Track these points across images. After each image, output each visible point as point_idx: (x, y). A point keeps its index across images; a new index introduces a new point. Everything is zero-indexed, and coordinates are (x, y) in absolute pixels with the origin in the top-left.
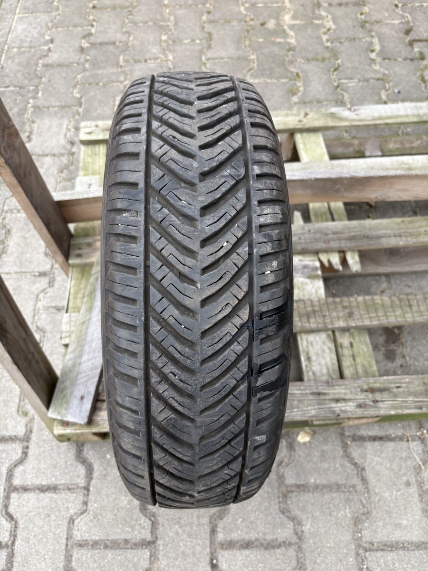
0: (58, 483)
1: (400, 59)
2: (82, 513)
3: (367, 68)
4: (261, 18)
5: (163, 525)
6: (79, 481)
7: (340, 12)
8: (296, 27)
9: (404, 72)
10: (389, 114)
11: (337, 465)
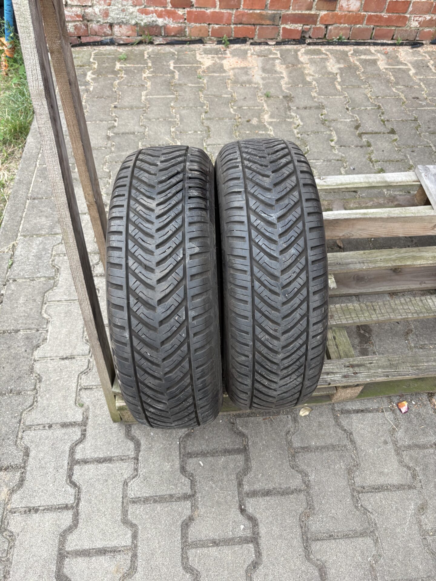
0: (113, 455)
1: (353, 146)
2: (134, 478)
3: (329, 152)
4: (247, 117)
5: (200, 482)
6: (129, 453)
7: (305, 113)
8: (273, 123)
9: (356, 155)
10: (348, 182)
11: (331, 432)
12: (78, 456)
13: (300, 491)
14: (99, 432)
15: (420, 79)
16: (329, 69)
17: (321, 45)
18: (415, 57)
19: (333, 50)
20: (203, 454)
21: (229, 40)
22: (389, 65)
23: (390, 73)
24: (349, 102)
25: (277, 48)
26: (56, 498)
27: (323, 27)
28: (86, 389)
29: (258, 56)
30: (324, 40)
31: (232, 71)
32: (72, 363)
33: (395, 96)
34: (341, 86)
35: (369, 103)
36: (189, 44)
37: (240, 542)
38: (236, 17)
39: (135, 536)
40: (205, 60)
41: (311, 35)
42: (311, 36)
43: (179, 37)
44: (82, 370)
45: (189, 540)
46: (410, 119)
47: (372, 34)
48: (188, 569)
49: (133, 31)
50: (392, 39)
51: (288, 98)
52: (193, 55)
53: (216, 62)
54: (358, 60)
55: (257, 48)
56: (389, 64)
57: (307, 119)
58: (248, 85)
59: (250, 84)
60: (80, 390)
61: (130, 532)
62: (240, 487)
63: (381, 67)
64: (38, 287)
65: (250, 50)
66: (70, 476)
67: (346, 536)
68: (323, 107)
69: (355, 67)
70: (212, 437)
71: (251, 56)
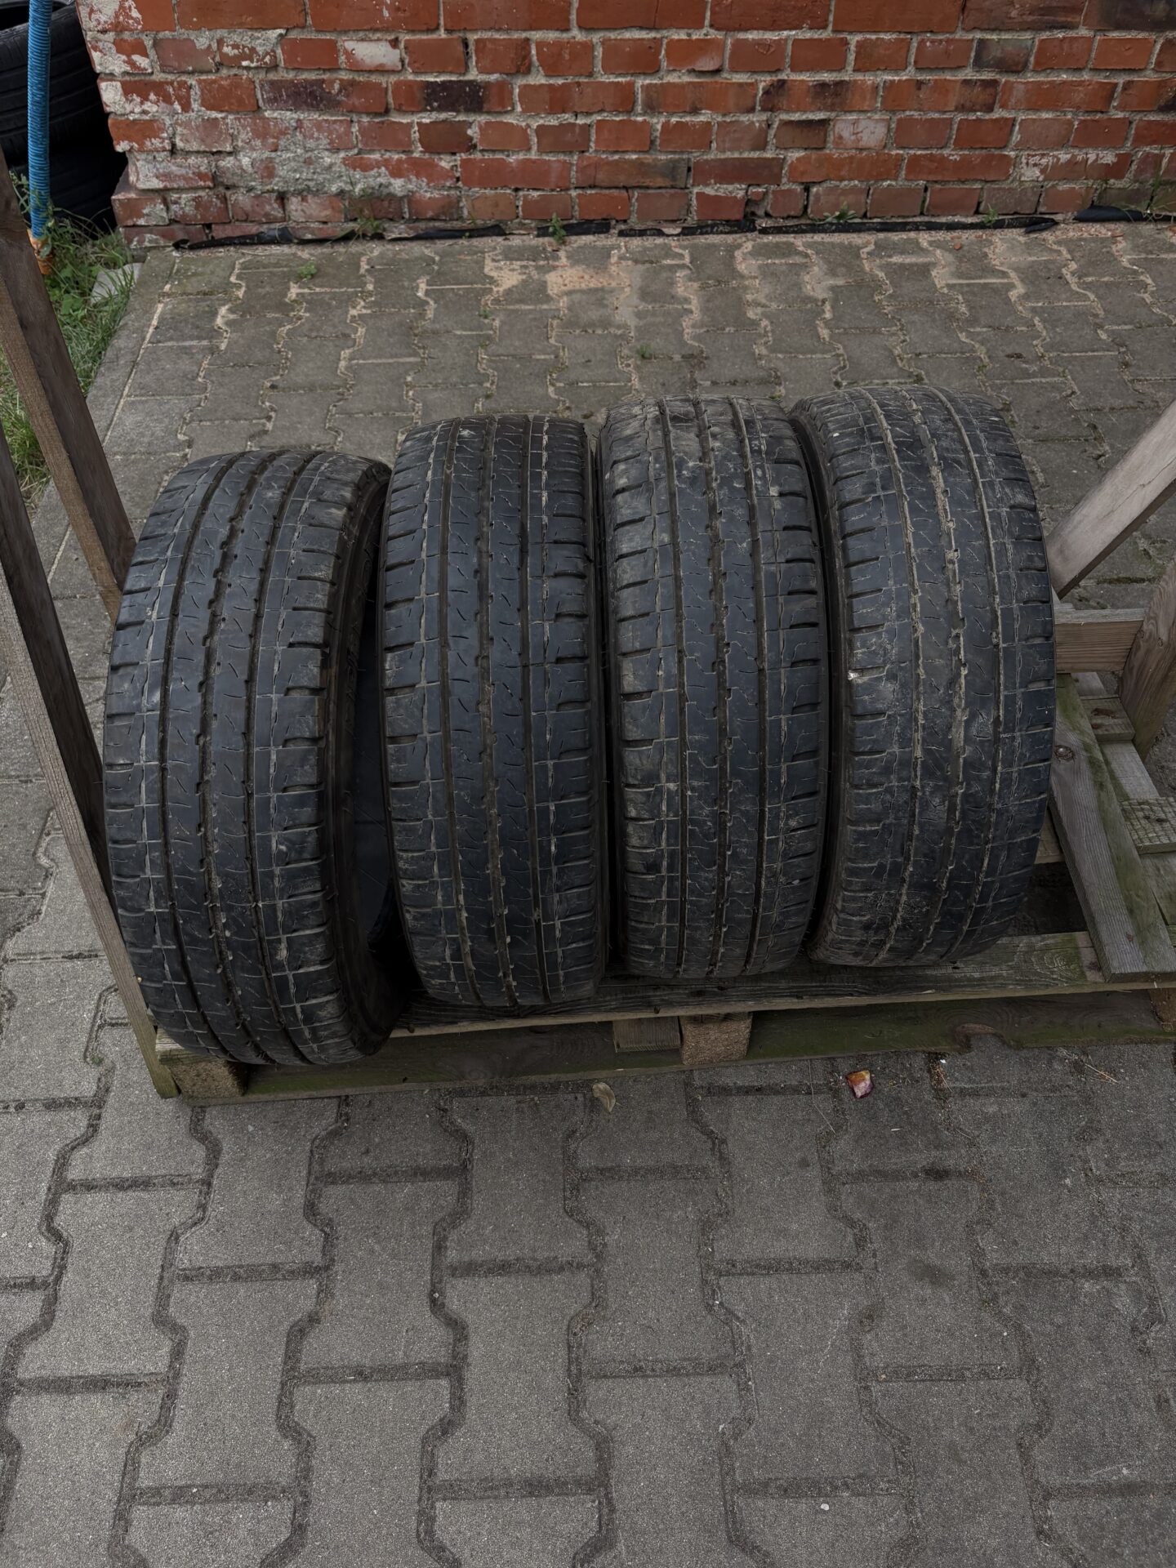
0: (154, 1173)
2: (195, 1224)
4: (585, 406)
6: (193, 1169)
12: (74, 1174)
13: (580, 1266)
14: (129, 1122)
15: (1034, 310)
16: (808, 289)
17: (794, 232)
18: (1030, 255)
19: (823, 243)
20: (364, 1177)
21: (564, 227)
22: (959, 278)
23: (960, 297)
24: (845, 367)
25: (686, 243)
26: (10, 1262)
27: (799, 188)
28: (113, 1025)
29: (636, 262)
30: (803, 221)
31: (565, 299)
32: (89, 968)
33: (963, 353)
34: (830, 329)
35: (895, 370)
36: (470, 237)
37: (419, 1375)
38: (581, 170)
39: (177, 1354)
40: (506, 273)
41: (769, 208)
42: (771, 212)
43: (445, 220)
44: (110, 983)
45: (303, 1367)
47: (924, 202)
48: (289, 1428)
49: (333, 208)
50: (977, 212)
51: (694, 360)
52: (477, 262)
53: (530, 277)
54: (881, 267)
55: (636, 242)
56: (960, 275)
58: (599, 331)
59: (605, 328)
60: (99, 1027)
61: (168, 1342)
62: (440, 1254)
63: (939, 283)
64: (35, 796)
65: (619, 247)
66: (49, 1218)
67: (674, 1372)
68: (778, 381)
69: (872, 284)
70: (390, 1139)
71: (618, 263)
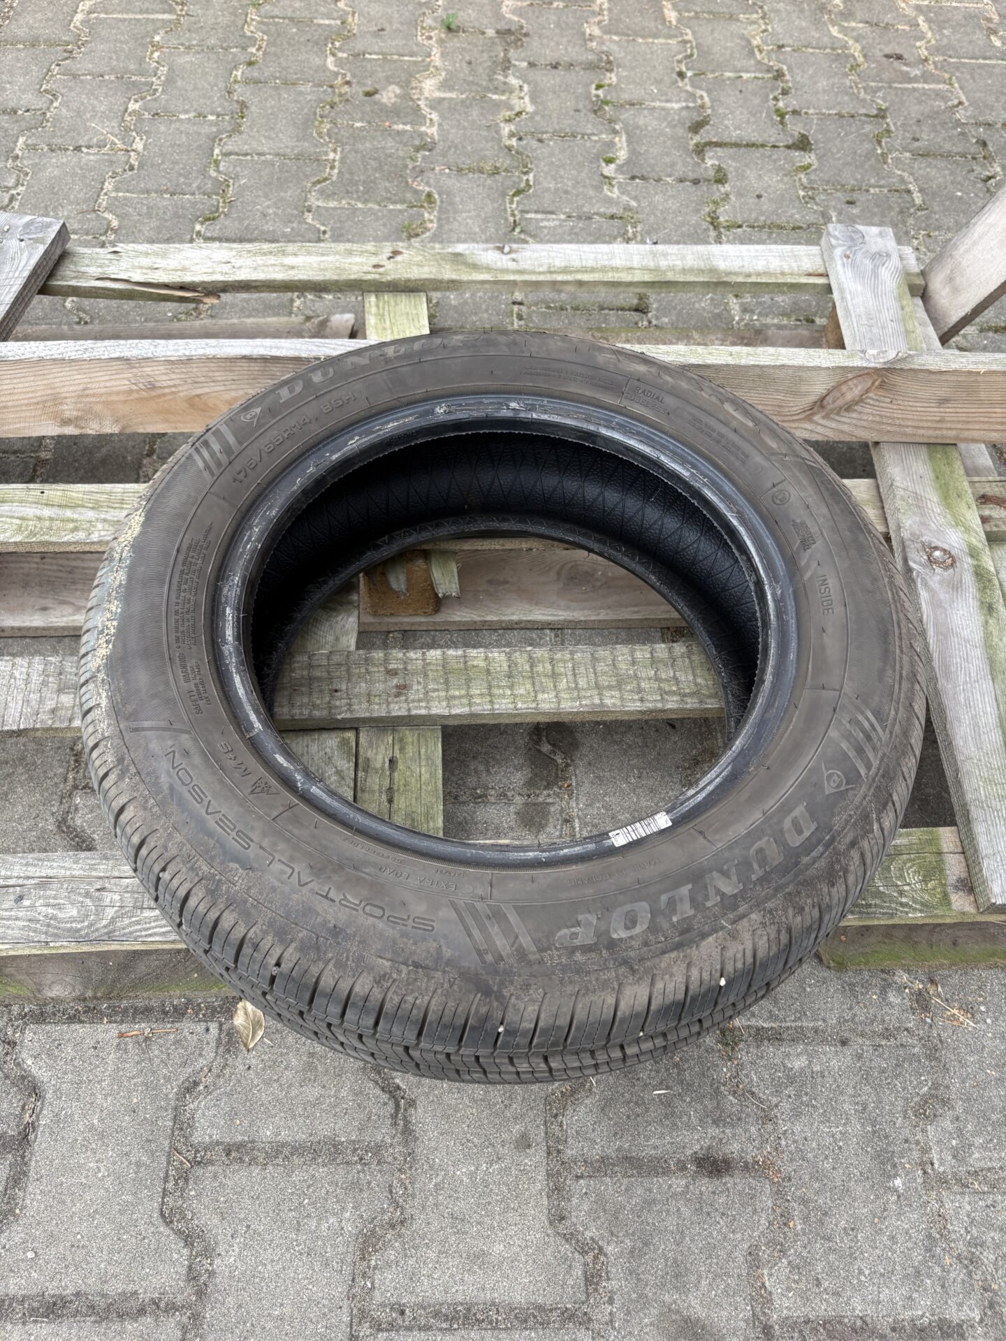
1: (669, 180)
4: (369, 82)
7: (551, 80)
24: (692, 55)
35: (752, 62)
46: (863, 111)
51: (511, 36)
57: (551, 96)
68: (609, 66)
